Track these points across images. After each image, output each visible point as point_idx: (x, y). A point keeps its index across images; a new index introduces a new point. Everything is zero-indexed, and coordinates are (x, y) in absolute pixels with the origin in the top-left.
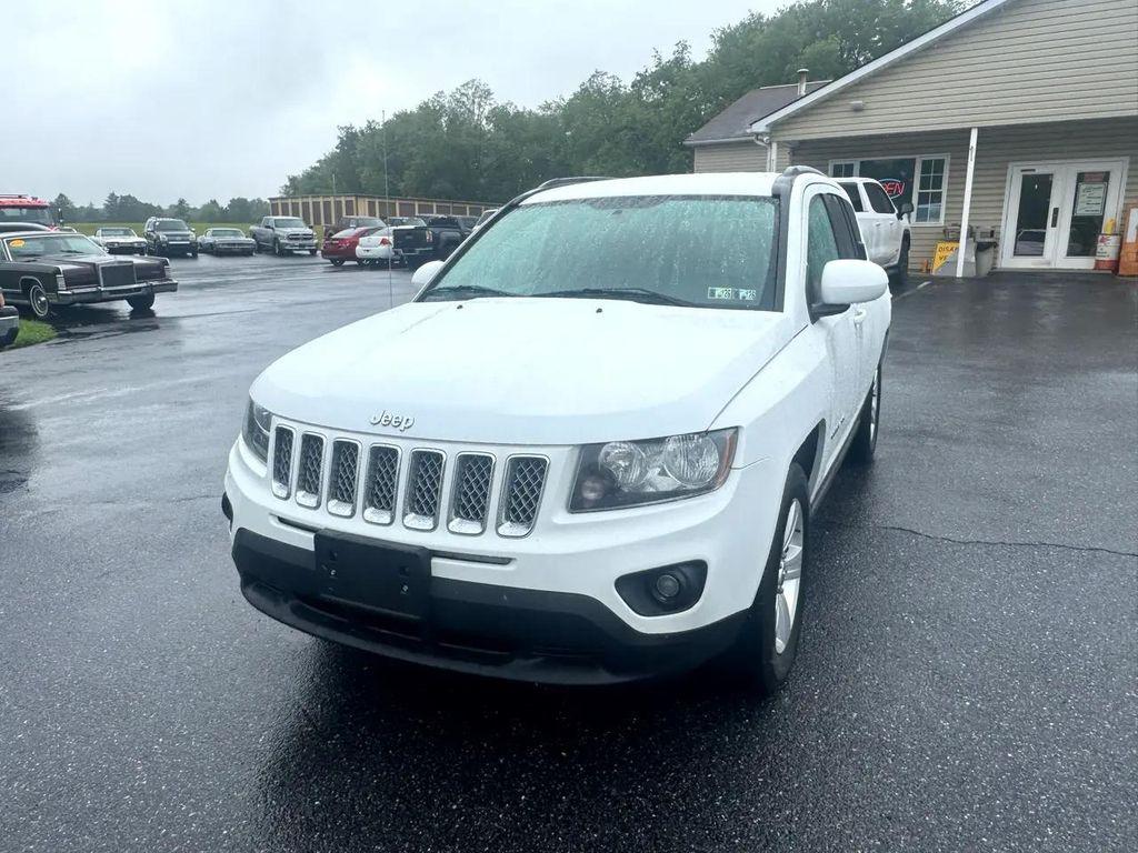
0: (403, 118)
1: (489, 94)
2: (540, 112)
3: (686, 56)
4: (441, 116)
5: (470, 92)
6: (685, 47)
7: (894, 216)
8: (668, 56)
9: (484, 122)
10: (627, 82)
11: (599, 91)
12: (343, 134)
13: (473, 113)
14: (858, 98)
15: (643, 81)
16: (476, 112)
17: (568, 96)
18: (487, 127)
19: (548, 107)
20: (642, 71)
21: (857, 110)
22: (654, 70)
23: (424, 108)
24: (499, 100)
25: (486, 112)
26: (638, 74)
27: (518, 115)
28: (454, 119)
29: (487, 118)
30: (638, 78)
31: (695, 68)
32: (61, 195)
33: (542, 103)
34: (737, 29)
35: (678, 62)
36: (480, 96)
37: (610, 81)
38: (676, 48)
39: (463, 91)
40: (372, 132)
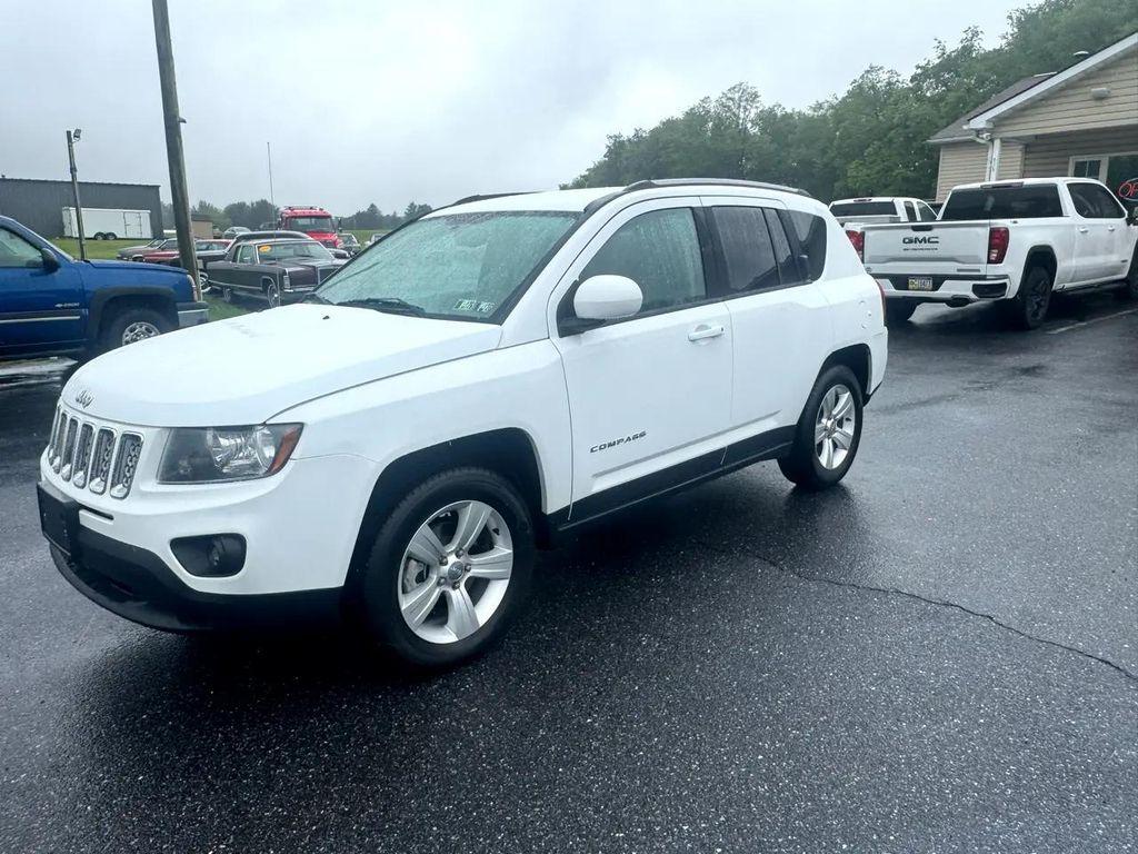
0: (670, 125)
1: (757, 96)
2: (811, 112)
3: (976, 44)
4: (706, 122)
5: (737, 96)
6: (976, 34)
7: (1121, 221)
8: (953, 45)
9: (749, 125)
10: (905, 76)
11: (873, 87)
12: (610, 143)
13: (739, 118)
14: (1099, 85)
15: (925, 73)
16: (742, 115)
17: (842, 94)
18: (754, 130)
19: (820, 106)
20: (923, 63)
21: (1100, 98)
22: (937, 61)
23: (691, 114)
24: (766, 102)
25: (752, 115)
26: (918, 67)
27: (787, 117)
28: (719, 122)
29: (752, 121)
30: (919, 71)
31: (988, 56)
32: (372, 206)
33: (813, 103)
34: (1040, 9)
35: (966, 51)
36: (747, 100)
37: (885, 76)
38: (964, 36)
39: (729, 95)
40: (638, 139)
